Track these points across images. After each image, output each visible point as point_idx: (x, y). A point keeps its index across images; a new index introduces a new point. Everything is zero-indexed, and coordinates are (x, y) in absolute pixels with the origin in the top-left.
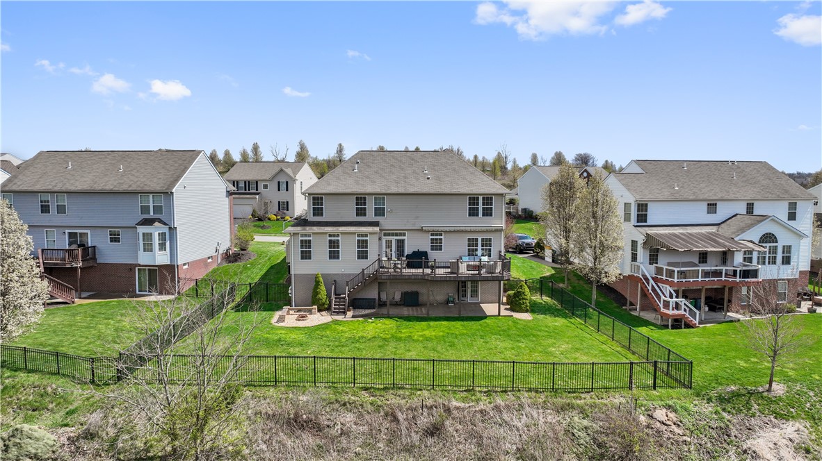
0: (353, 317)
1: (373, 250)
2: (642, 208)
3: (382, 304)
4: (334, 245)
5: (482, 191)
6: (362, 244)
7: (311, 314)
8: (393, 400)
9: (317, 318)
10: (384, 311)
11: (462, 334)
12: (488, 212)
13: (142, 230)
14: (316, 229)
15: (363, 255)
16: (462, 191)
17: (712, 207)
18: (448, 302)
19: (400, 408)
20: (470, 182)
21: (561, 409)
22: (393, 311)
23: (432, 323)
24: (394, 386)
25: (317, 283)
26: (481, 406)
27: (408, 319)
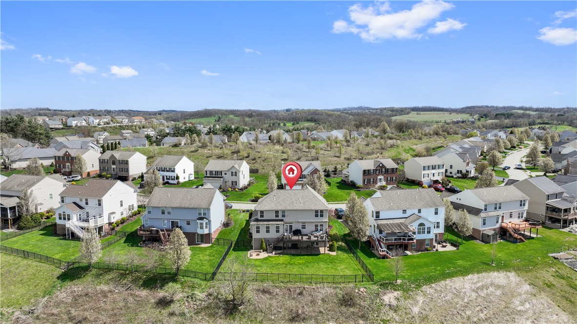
0: (275, 254)
1: (281, 230)
2: (378, 213)
3: (285, 248)
4: (268, 228)
5: (319, 209)
6: (278, 228)
7: (260, 253)
8: (289, 285)
9: (263, 255)
10: (285, 251)
11: (311, 262)
12: (322, 216)
13: (199, 222)
14: (261, 223)
15: (278, 231)
16: (313, 209)
17: (404, 211)
18: (308, 247)
19: (291, 287)
20: (316, 205)
21: (335, 288)
22: (289, 251)
23: (302, 257)
24: (290, 281)
25: (262, 242)
26: (314, 287)
27: (294, 255)
